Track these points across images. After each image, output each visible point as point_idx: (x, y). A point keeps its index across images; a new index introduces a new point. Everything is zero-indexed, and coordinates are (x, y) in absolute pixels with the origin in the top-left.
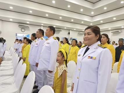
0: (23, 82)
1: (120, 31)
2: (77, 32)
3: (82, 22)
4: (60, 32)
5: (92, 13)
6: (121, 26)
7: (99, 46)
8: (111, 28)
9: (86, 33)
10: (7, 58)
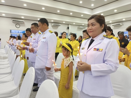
0: (22, 80)
1: (121, 24)
2: (77, 27)
3: (82, 16)
4: (58, 27)
5: (93, 5)
6: (122, 19)
7: (105, 37)
8: (112, 21)
9: (90, 24)
10: (2, 57)
